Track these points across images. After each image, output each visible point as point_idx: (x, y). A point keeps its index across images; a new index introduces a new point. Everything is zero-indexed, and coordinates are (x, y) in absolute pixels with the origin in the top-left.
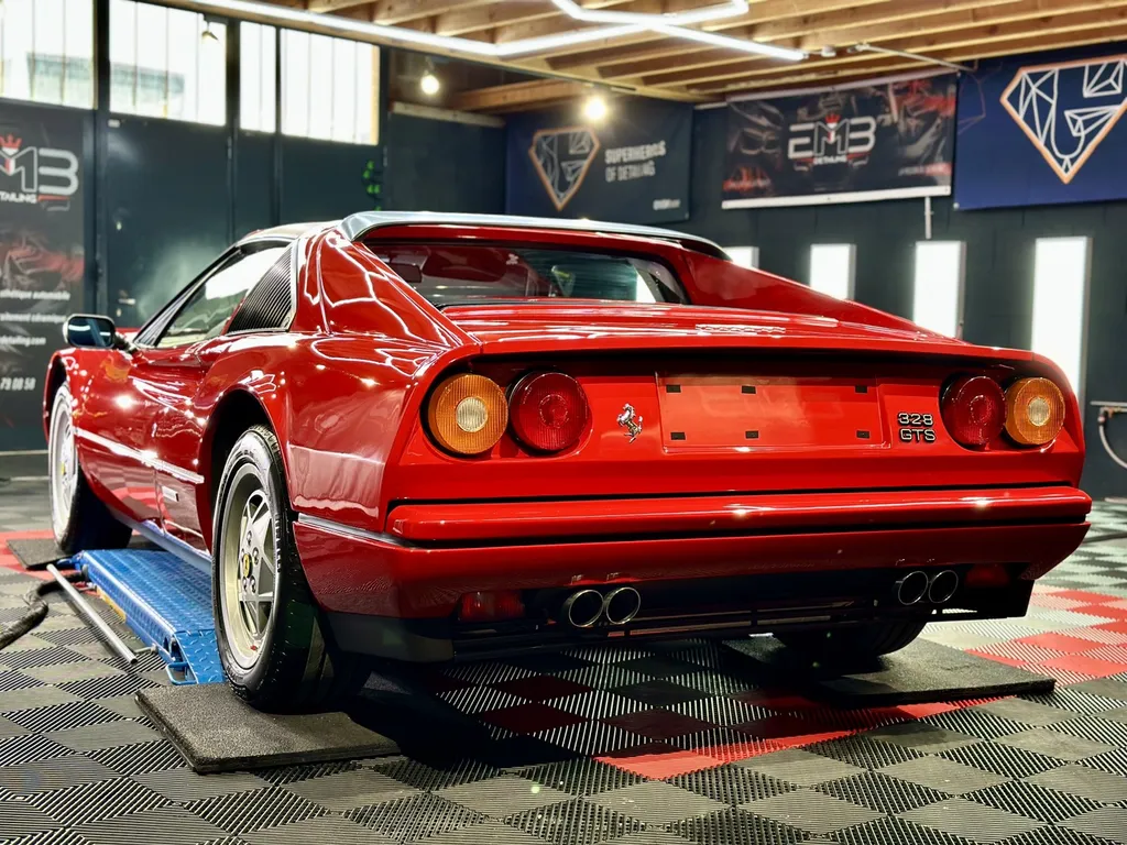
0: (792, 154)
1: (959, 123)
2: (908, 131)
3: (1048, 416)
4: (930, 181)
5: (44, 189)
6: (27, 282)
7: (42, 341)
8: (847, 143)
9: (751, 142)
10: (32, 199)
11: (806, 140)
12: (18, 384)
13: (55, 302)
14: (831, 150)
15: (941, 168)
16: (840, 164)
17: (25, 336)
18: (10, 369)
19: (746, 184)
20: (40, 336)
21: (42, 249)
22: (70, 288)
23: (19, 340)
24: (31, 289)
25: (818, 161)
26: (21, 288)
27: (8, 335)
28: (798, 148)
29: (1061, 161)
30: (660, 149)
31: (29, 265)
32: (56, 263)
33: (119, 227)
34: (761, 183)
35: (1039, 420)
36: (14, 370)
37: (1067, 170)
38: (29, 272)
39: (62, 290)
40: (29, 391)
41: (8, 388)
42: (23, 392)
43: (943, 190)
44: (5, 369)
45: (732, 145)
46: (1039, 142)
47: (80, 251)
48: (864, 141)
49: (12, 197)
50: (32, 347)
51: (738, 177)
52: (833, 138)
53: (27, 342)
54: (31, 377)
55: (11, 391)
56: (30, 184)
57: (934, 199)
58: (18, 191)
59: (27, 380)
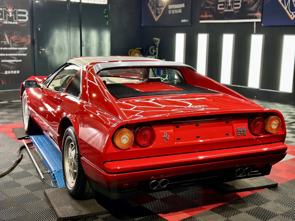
0: (219, 9)
1: (264, 2)
2: (250, 3)
3: (277, 126)
4: (256, 18)
5: (19, 20)
6: (16, 45)
7: (21, 61)
8: (233, 6)
9: (208, 5)
10: (16, 23)
11: (222, 5)
12: (15, 72)
13: (23, 50)
14: (229, 8)
15: (259, 14)
16: (231, 12)
17: (16, 60)
18: (13, 69)
19: (206, 16)
20: (20, 59)
21: (20, 36)
22: (27, 46)
23: (15, 61)
24: (17, 47)
25: (226, 11)
26: (14, 47)
27: (12, 60)
28: (220, 7)
29: (291, 14)
30: (183, 6)
31: (16, 41)
32: (23, 40)
33: (39, 29)
34: (210, 16)
35: (274, 127)
36: (14, 68)
37: (292, 16)
38: (16, 42)
39: (25, 47)
40: (18, 74)
41: (12, 73)
42: (16, 74)
43: (259, 20)
44: (12, 68)
45: (202, 5)
46: (285, 8)
47: (29, 36)
48: (238, 6)
49: (11, 23)
50: (18, 62)
51: (204, 14)
52: (230, 4)
53: (17, 61)
54: (18, 70)
55: (13, 74)
56: (16, 19)
57: (256, 22)
58: (13, 21)
59: (17, 71)
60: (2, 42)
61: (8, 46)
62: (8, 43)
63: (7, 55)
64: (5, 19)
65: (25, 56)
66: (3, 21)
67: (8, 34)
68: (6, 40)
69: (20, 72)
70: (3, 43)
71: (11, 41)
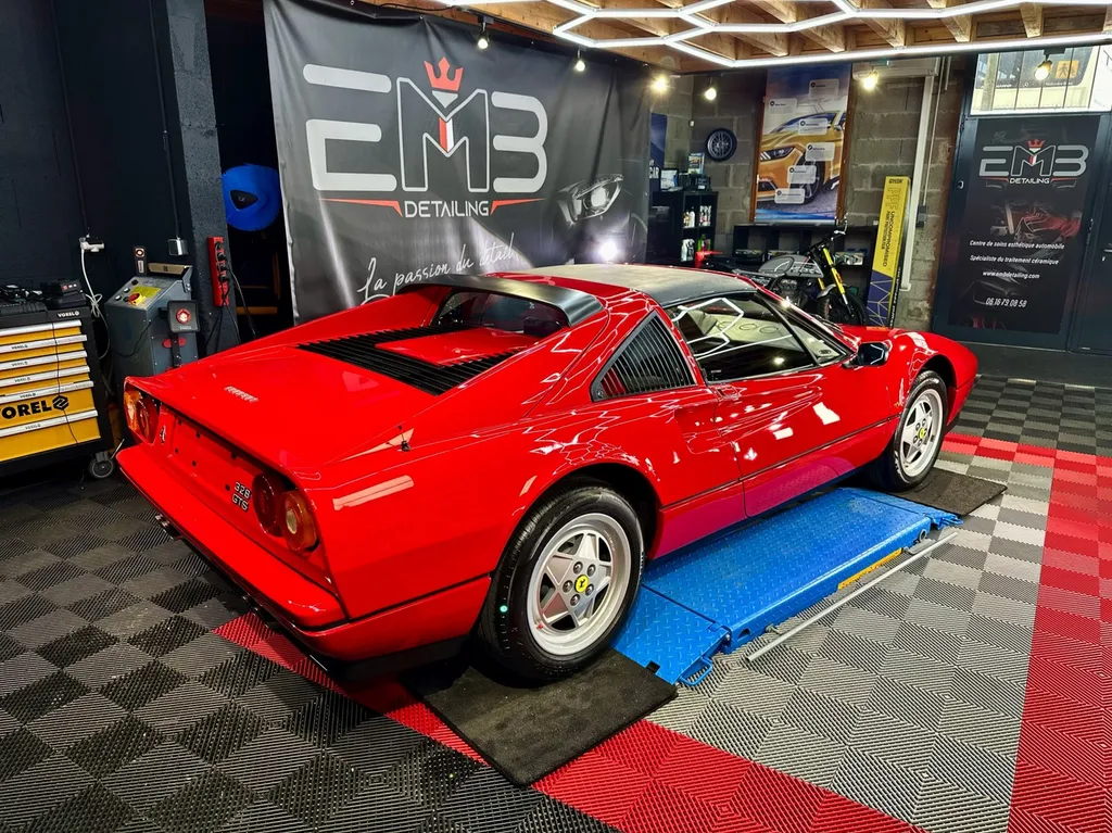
5: (1057, 173)
6: (1033, 237)
7: (1037, 276)
10: (1046, 181)
12: (1014, 303)
13: (1051, 250)
17: (1025, 273)
18: (1009, 294)
20: (1036, 273)
21: (1048, 215)
22: (1066, 241)
23: (1020, 275)
24: (1035, 242)
26: (1027, 241)
27: (1012, 272)
31: (1036, 226)
32: (1057, 224)
36: (1013, 294)
38: (1035, 230)
39: (1058, 243)
40: (1022, 308)
41: (1006, 305)
42: (1018, 308)
44: (1006, 293)
47: (1078, 215)
49: (1031, 181)
50: (1029, 280)
53: (1025, 276)
54: (1024, 299)
55: (1008, 307)
56: (1046, 171)
58: (1036, 177)
59: (1021, 301)
60: (994, 228)
62: (1012, 231)
63: (1000, 259)
64: (1016, 171)
65: (1053, 265)
67: (1015, 209)
68: (1006, 225)
69: (1028, 304)
70: (997, 231)
71: (1019, 228)
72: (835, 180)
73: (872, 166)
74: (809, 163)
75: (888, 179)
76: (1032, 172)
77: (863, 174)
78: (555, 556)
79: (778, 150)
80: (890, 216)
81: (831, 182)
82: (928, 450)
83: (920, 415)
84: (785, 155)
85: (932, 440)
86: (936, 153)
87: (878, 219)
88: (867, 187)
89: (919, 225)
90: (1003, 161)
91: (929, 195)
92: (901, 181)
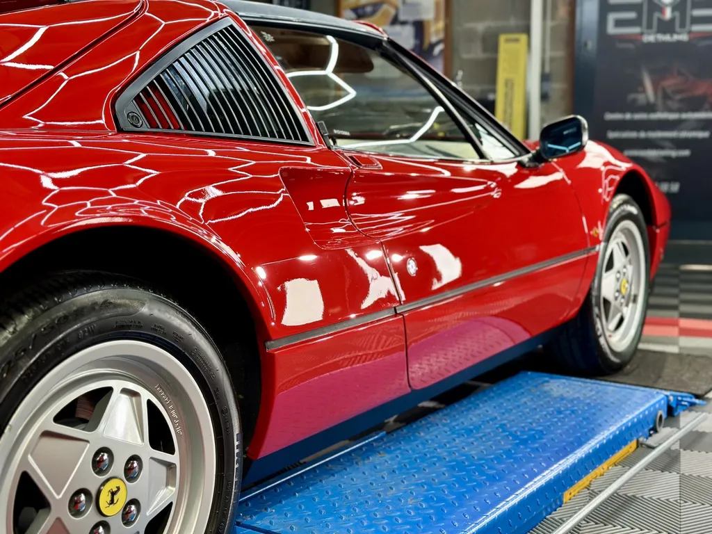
6: (676, 105)
7: (686, 153)
10: (684, 37)
12: (664, 187)
13: (699, 121)
17: (671, 149)
20: (685, 149)
21: (691, 78)
23: (667, 153)
24: (680, 111)
26: (670, 110)
31: (679, 92)
32: (702, 88)
36: (662, 176)
38: (678, 97)
39: (706, 111)
40: (674, 193)
44: (654, 175)
49: (667, 38)
50: (679, 159)
53: (673, 154)
54: (675, 181)
56: (683, 25)
59: (672, 184)
60: (631, 96)
61: (650, 108)
62: (652, 100)
63: (642, 135)
64: (649, 26)
65: (703, 140)
66: (642, 34)
67: (652, 73)
68: (644, 91)
69: (681, 188)
70: (635, 101)
71: (660, 94)
72: (438, 43)
73: (480, 27)
74: (404, 23)
75: (502, 38)
76: (666, 27)
77: (471, 36)
78: (47, 434)
79: (363, 7)
80: (509, 84)
81: (432, 46)
82: (633, 314)
83: (619, 259)
84: (373, 13)
85: (635, 300)
86: (555, 7)
87: (494, 91)
88: (477, 53)
89: (544, 97)
90: (632, 15)
91: (552, 60)
92: (517, 40)
